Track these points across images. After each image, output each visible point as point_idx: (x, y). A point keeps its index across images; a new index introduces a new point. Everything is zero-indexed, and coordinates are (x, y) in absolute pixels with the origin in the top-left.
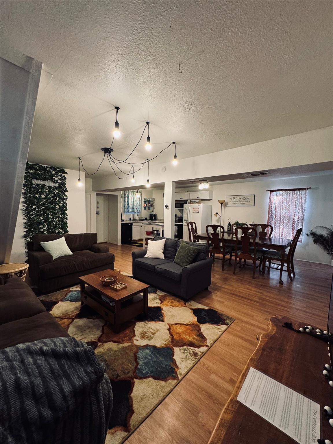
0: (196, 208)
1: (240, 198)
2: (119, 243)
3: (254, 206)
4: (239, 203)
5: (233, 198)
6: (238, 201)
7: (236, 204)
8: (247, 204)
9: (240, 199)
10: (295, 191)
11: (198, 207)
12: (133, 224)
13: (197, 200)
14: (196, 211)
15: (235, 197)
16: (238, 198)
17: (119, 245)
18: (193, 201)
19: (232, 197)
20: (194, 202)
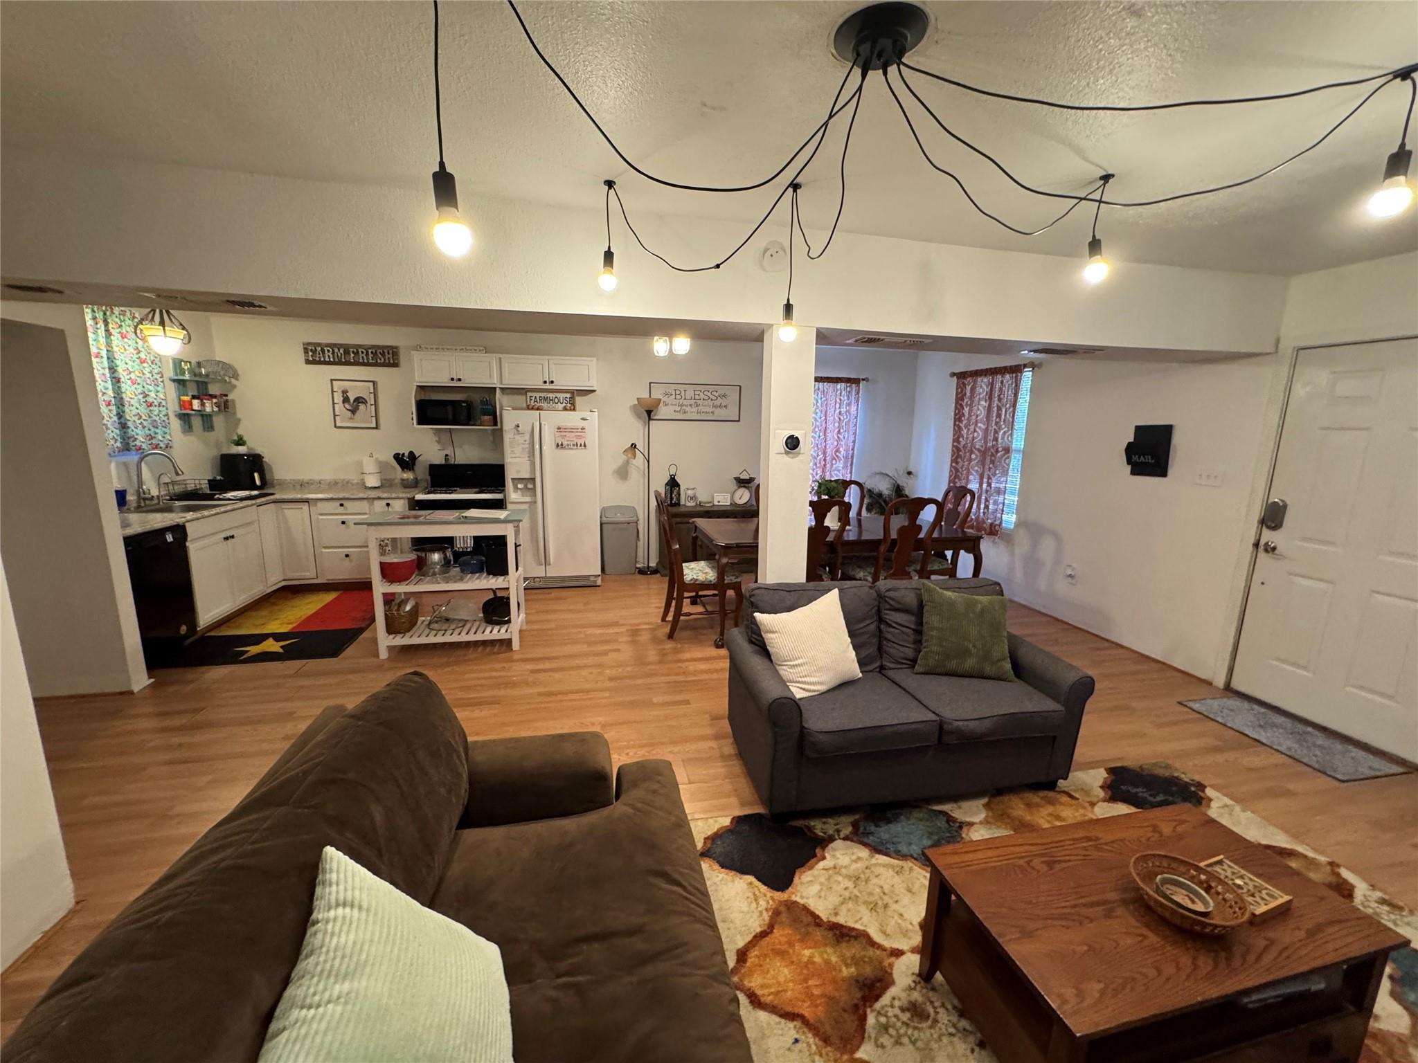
0: (572, 430)
1: (697, 393)
2: (139, 679)
3: (739, 421)
4: (695, 409)
5: (674, 393)
6: (693, 402)
7: (685, 412)
8: (721, 414)
9: (697, 397)
10: (837, 382)
11: (583, 424)
12: (190, 528)
13: (559, 395)
14: (571, 438)
15: (682, 388)
16: (690, 394)
17: (135, 691)
18: (538, 395)
19: (671, 389)
20: (546, 399)
